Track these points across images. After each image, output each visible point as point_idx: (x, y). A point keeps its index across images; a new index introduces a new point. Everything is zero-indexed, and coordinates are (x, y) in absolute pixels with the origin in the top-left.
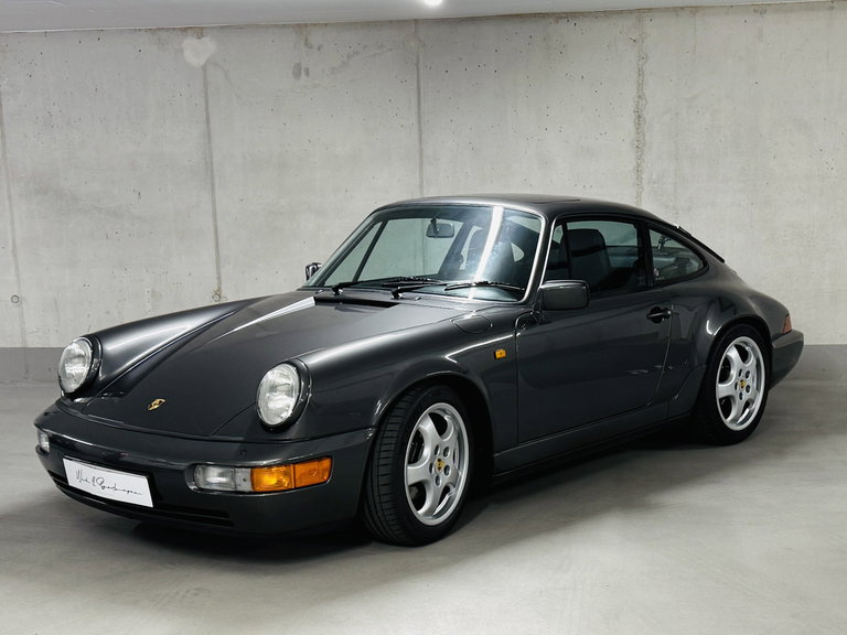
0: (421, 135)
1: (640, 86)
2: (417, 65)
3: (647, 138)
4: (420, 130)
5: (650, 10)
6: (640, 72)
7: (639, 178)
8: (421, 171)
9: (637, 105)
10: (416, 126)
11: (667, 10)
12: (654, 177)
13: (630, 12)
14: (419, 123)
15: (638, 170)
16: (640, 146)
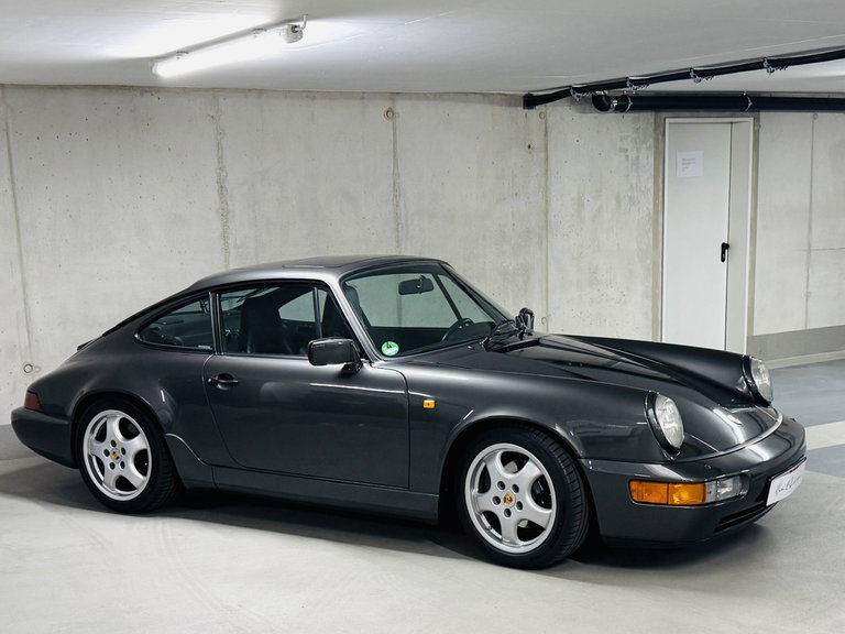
0: (15, 202)
1: (220, 158)
2: (7, 130)
3: (230, 207)
4: (14, 196)
5: (224, 89)
6: (220, 147)
7: (226, 243)
8: (19, 240)
9: (219, 177)
10: (10, 193)
11: (237, 90)
12: (238, 242)
13: (206, 90)
14: (13, 189)
15: (224, 236)
16: (224, 214)
